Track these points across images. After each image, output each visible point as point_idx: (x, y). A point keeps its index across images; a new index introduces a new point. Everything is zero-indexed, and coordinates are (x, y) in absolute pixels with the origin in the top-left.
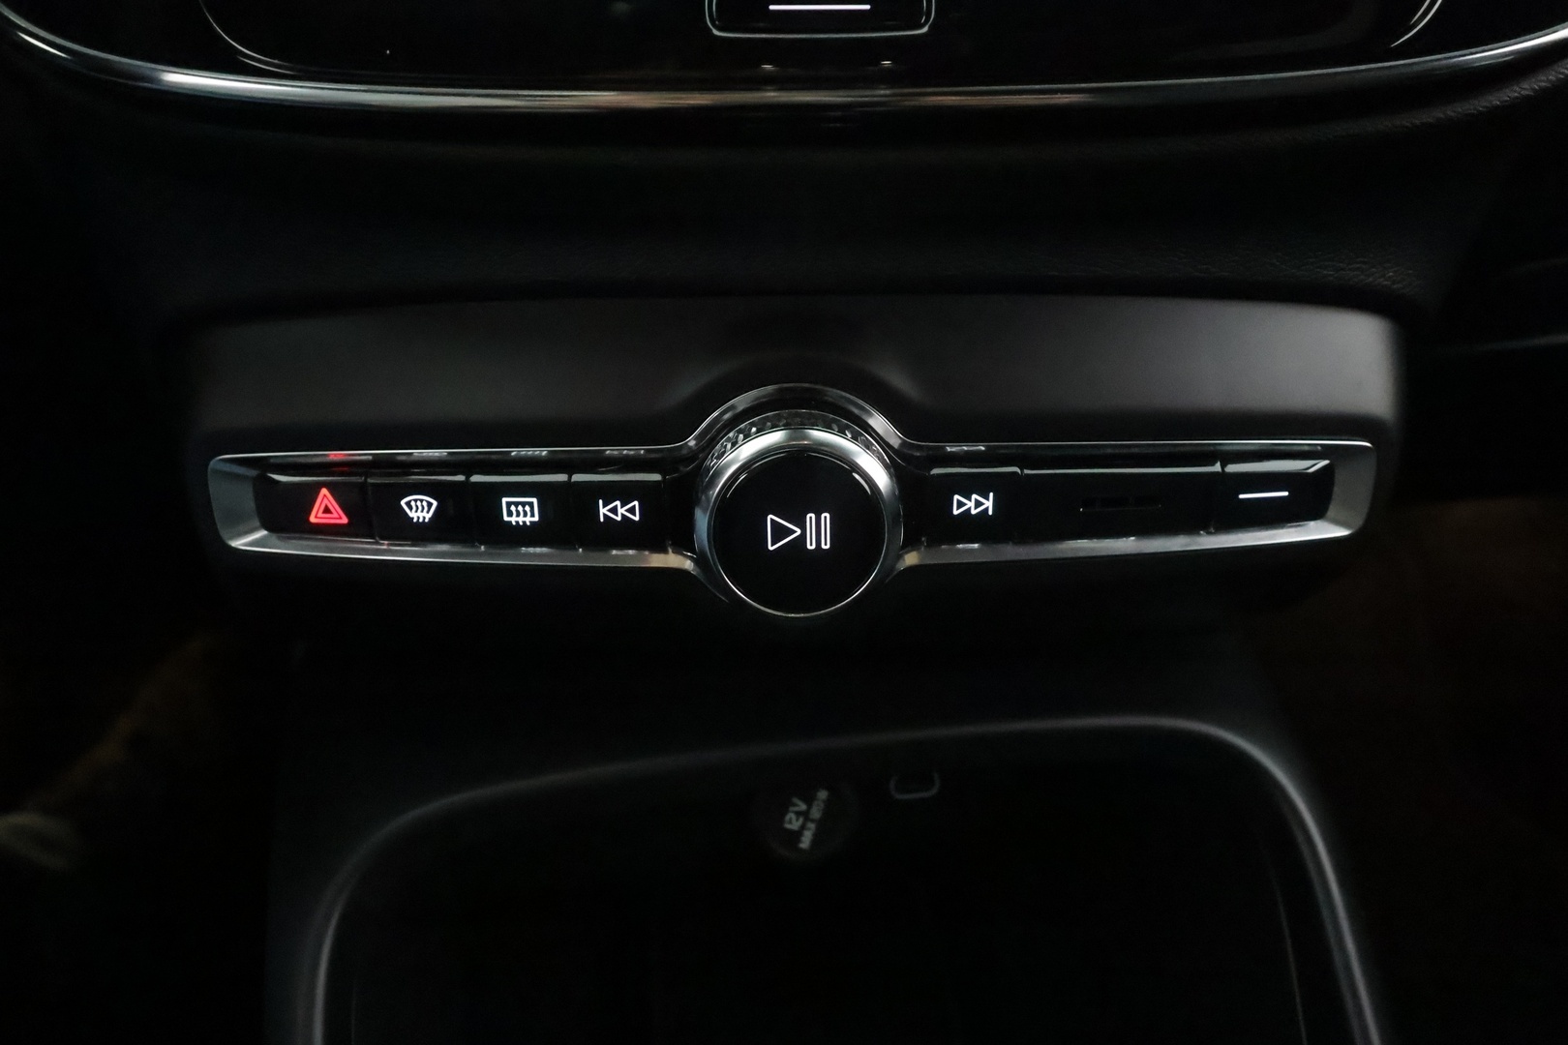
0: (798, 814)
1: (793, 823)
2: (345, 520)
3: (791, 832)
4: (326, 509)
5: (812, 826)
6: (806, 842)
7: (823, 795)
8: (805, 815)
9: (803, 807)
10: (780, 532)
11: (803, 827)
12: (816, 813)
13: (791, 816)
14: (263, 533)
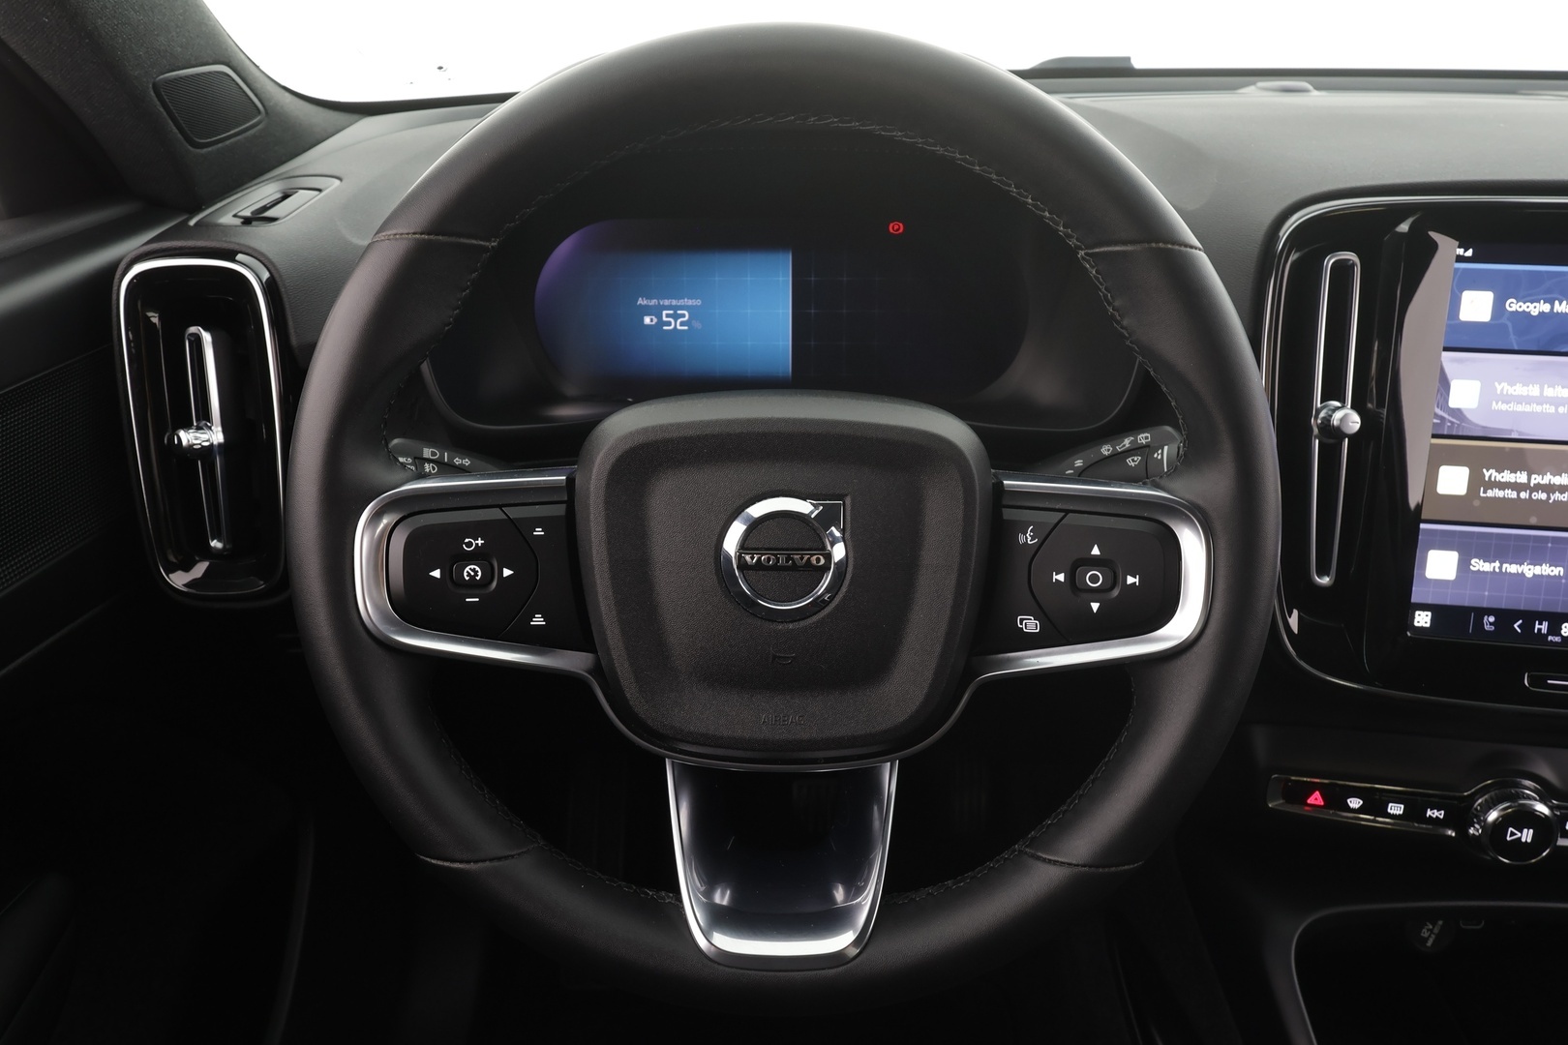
0: (1428, 930)
1: (1425, 933)
2: (1322, 803)
3: (1423, 938)
4: (1316, 799)
5: (1433, 936)
6: (1429, 944)
7: (1440, 922)
8: (1431, 931)
9: (1431, 927)
10: (1512, 834)
11: (1430, 936)
12: (1436, 931)
13: (1425, 930)
14: (1281, 801)
